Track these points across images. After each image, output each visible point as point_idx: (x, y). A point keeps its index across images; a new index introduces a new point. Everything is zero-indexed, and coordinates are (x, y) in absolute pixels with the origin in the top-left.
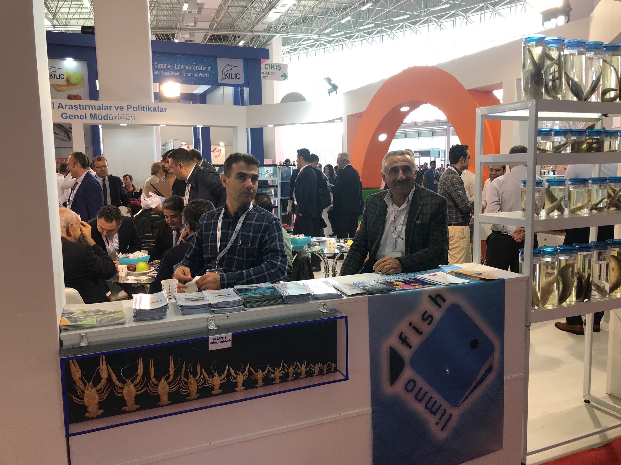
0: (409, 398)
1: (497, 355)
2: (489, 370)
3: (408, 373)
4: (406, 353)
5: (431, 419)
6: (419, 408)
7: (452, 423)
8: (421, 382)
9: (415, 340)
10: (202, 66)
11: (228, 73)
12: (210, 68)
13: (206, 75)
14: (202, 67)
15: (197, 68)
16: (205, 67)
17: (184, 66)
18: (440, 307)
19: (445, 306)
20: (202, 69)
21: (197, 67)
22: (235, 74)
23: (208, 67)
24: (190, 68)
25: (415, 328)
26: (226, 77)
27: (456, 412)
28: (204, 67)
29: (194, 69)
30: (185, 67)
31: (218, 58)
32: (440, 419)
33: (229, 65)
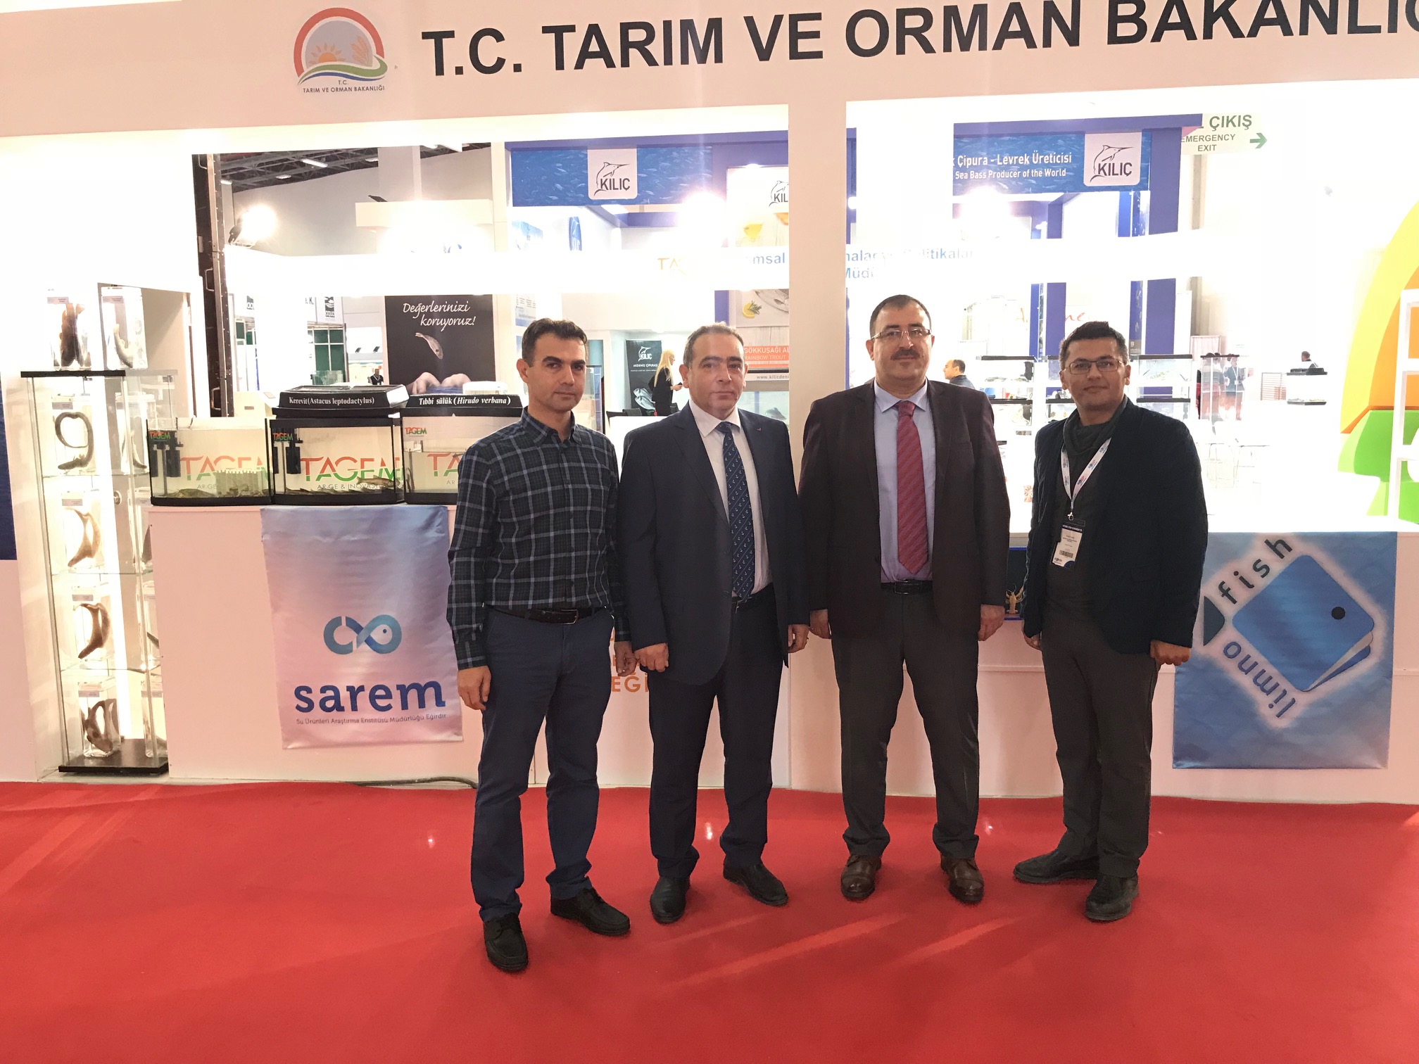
0: (1230, 667)
1: (1379, 633)
2: (1366, 653)
3: (1229, 634)
4: (1228, 609)
5: (1262, 701)
6: (1245, 681)
7: (1295, 711)
8: (1248, 648)
9: (1243, 595)
10: (1053, 155)
11: (1105, 164)
12: (1068, 157)
13: (1058, 173)
14: (1051, 157)
15: (1043, 159)
16: (1059, 156)
17: (1016, 158)
18: (1282, 557)
19: (1290, 557)
20: (1053, 160)
21: (1041, 157)
22: (1121, 164)
23: (1064, 155)
24: (1026, 160)
25: (1242, 579)
26: (1102, 172)
27: (1303, 699)
28: (1056, 155)
29: (1035, 163)
30: (1017, 160)
31: (1087, 137)
32: (1276, 701)
33: (1109, 147)
